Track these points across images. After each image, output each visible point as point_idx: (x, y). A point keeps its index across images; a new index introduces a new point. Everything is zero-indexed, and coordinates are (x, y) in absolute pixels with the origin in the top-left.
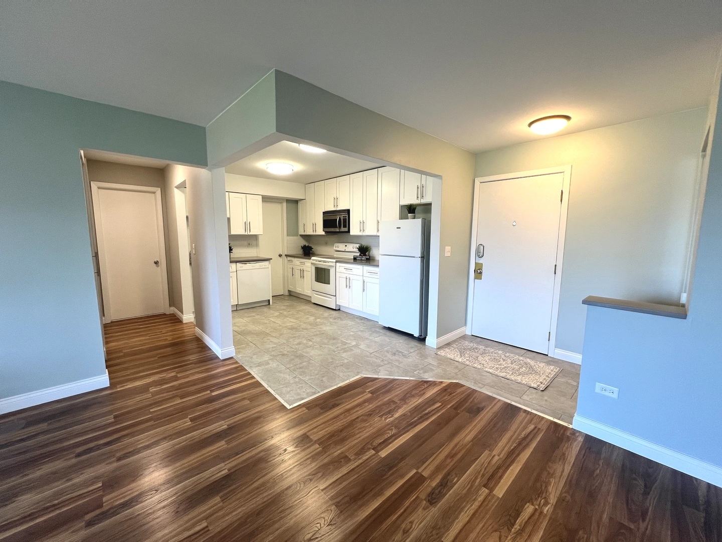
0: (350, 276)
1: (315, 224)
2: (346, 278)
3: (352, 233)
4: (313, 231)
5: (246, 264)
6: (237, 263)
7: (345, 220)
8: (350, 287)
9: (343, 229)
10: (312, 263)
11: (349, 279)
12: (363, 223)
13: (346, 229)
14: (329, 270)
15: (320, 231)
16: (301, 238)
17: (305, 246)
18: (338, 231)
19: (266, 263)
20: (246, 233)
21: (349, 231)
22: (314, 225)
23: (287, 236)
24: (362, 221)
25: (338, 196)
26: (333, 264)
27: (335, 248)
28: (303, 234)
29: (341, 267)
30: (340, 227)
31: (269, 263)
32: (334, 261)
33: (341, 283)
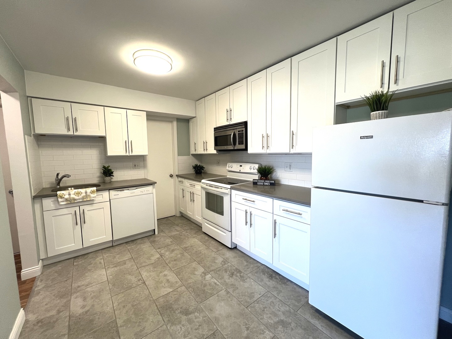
0: (252, 210)
1: (207, 143)
2: (246, 212)
3: (250, 150)
4: (204, 150)
5: (123, 190)
6: (111, 192)
7: (241, 136)
8: (251, 225)
9: (238, 146)
10: (202, 187)
11: (251, 214)
12: (266, 138)
13: (243, 147)
14: (222, 198)
15: (211, 149)
16: (192, 157)
17: (196, 165)
18: (232, 148)
19: (150, 188)
20: (128, 154)
21: (246, 149)
22: (205, 143)
23: (178, 155)
24: (265, 135)
25: (232, 108)
26: (228, 191)
27: (227, 168)
28: (194, 153)
29: (238, 196)
30: (235, 144)
31: (153, 188)
32: (229, 186)
33: (239, 218)
